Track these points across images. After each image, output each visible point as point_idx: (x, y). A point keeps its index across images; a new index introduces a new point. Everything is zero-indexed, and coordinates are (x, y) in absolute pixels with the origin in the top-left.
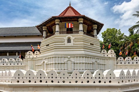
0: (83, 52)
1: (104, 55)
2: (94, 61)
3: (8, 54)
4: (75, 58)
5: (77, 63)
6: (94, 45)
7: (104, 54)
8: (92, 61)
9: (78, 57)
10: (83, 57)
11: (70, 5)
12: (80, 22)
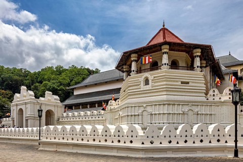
0: (164, 97)
1: (214, 98)
2: (186, 109)
3: (96, 105)
4: (153, 106)
5: (155, 114)
6: (191, 84)
7: (214, 95)
8: (183, 110)
9: (158, 106)
10: (164, 105)
11: (164, 26)
12: (163, 51)
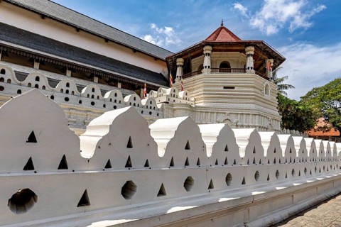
11: (222, 25)
